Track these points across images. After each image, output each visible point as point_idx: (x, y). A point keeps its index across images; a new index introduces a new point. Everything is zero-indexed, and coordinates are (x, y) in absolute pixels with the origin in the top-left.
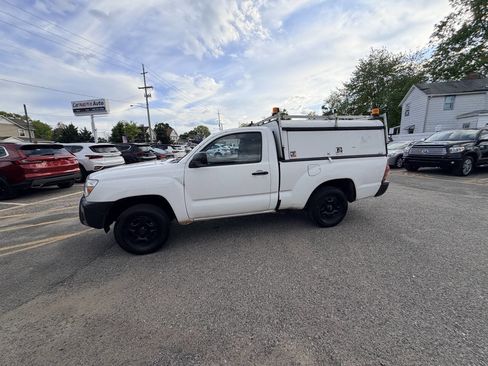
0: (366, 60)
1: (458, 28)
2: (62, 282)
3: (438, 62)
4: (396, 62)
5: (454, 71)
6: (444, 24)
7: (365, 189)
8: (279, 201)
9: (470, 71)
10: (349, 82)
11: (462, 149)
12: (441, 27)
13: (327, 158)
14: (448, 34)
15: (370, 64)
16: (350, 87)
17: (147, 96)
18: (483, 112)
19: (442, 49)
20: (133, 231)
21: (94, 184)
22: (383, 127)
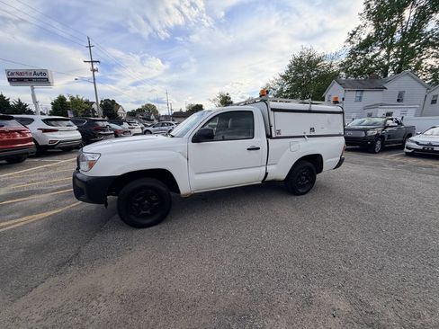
0: (298, 56)
1: (364, 37)
2: (69, 262)
3: (349, 63)
4: (320, 60)
5: (360, 72)
6: (354, 33)
7: (329, 163)
8: (267, 174)
9: (371, 72)
10: (284, 74)
11: (376, 132)
12: (352, 35)
13: (304, 137)
14: (357, 42)
15: (300, 59)
16: (285, 78)
17: (94, 71)
18: (381, 105)
19: (353, 53)
20: (137, 205)
21: (96, 158)
22: (342, 113)
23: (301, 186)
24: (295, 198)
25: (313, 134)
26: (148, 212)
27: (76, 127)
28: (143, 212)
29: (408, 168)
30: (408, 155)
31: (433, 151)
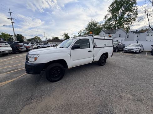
0: (90, 22)
1: (109, 18)
2: (30, 99)
3: (105, 25)
4: (97, 23)
5: (108, 28)
6: (106, 16)
8: (94, 59)
9: (111, 28)
10: (86, 27)
11: (116, 46)
12: (106, 17)
13: (103, 47)
14: (107, 19)
15: (91, 23)
16: (87, 29)
17: (12, 23)
18: (115, 38)
19: (106, 22)
20: (53, 73)
21: (38, 56)
22: (112, 40)
23: (103, 63)
24: (101, 67)
25: (105, 46)
26: (57, 76)
27: (9, 45)
28: (55, 76)
29: (126, 56)
30: (125, 52)
31: (131, 51)
